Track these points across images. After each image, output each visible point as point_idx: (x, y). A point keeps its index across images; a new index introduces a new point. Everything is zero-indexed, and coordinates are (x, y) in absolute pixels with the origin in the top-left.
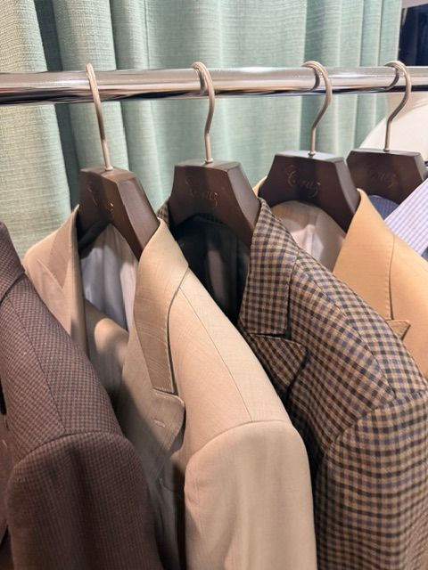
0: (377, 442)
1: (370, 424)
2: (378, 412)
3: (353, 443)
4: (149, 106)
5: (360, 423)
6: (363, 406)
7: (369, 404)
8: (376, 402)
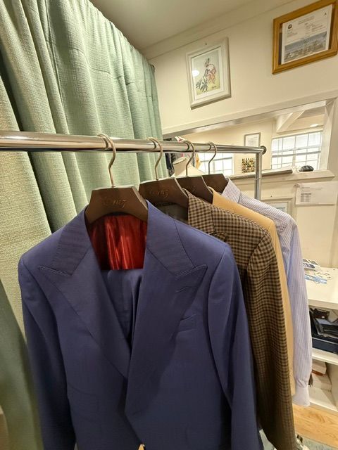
0: (267, 248)
1: (263, 244)
2: (264, 239)
3: (259, 253)
4: (73, 154)
5: (259, 245)
6: (258, 239)
7: (260, 238)
8: (262, 236)
